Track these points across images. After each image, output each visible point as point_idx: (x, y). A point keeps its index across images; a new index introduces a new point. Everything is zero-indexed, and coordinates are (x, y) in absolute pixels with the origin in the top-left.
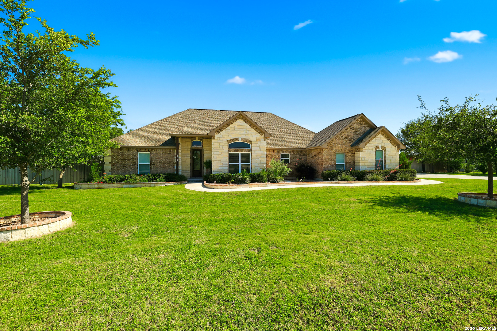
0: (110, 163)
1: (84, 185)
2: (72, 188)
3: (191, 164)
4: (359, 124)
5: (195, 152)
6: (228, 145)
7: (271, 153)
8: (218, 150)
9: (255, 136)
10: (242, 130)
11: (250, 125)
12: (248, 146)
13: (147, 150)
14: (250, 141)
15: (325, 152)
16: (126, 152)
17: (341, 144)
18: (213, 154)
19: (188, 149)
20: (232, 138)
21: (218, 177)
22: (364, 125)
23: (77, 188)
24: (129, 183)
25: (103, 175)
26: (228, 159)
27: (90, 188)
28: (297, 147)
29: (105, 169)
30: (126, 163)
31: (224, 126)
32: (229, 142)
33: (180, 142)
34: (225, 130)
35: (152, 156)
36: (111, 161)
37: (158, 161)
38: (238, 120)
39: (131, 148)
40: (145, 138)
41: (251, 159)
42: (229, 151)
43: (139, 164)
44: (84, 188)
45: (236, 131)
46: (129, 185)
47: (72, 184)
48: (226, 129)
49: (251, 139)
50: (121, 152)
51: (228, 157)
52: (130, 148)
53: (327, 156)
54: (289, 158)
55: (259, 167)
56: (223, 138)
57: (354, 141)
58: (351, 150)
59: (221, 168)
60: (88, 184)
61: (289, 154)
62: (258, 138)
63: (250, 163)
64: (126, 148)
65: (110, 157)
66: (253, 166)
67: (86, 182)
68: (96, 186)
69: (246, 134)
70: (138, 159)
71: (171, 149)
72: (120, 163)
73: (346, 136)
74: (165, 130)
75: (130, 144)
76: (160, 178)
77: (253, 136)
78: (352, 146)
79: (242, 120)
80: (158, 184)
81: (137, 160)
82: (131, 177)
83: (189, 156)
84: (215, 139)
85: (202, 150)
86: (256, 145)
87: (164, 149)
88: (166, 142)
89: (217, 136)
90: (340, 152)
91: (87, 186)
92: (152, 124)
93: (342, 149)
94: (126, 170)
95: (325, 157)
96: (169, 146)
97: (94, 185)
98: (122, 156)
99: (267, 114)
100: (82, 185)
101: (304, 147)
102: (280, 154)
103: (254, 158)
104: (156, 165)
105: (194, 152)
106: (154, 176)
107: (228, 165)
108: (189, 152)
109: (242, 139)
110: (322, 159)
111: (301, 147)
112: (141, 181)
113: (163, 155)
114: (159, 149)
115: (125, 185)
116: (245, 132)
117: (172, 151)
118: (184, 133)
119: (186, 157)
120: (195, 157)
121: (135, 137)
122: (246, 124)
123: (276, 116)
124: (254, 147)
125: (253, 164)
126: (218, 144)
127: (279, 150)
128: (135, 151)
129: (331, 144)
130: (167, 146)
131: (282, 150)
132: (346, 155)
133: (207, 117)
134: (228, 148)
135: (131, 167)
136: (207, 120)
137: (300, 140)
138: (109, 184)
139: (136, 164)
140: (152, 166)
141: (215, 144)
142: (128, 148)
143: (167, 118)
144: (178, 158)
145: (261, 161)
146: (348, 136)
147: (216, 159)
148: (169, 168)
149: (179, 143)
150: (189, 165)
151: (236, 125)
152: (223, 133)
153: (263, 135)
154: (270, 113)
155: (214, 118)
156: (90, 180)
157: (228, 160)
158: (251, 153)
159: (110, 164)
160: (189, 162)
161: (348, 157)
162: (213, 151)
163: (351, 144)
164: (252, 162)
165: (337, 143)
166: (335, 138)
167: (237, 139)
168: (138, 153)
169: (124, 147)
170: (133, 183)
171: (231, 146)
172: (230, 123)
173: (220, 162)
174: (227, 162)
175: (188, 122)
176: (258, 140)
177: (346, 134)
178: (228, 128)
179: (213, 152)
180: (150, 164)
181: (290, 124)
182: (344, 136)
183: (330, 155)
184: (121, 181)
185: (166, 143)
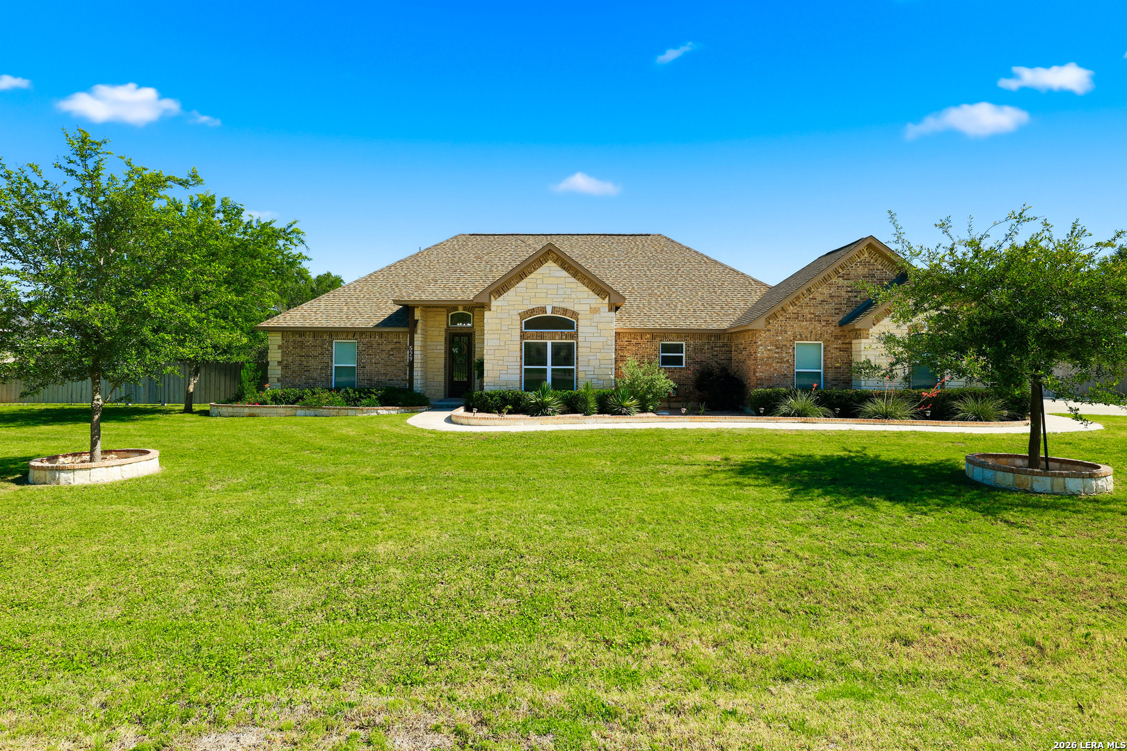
0: (279, 363)
1: (225, 409)
2: (206, 413)
3: (448, 368)
4: (865, 264)
5: (457, 339)
6: (521, 323)
7: (634, 341)
8: (498, 336)
9: (588, 301)
10: (555, 287)
11: (574, 276)
12: (568, 325)
13: (350, 337)
14: (575, 314)
15: (762, 338)
16: (309, 340)
17: (811, 320)
18: (485, 344)
19: (439, 331)
20: (531, 307)
21: (492, 399)
22: (880, 267)
23: (213, 415)
24: (308, 406)
25: (263, 389)
26: (521, 356)
27: (237, 414)
28: (703, 327)
29: (269, 376)
30: (309, 365)
31: (511, 279)
32: (522, 316)
33: (420, 318)
34: (513, 289)
35: (360, 348)
36: (280, 360)
37: (373, 361)
38: (546, 265)
39: (319, 332)
40: (348, 309)
41: (577, 357)
42: (522, 337)
43: (334, 365)
44: (225, 414)
45: (539, 291)
46: (308, 412)
47: (206, 407)
48: (518, 285)
49: (577, 308)
50: (299, 339)
51: (521, 352)
52: (317, 332)
53: (769, 350)
54: (684, 355)
55: (596, 376)
56: (508, 308)
57: (849, 311)
58: (841, 333)
59: (504, 377)
60: (233, 407)
61: (684, 343)
62: (592, 306)
63: (574, 367)
64: (310, 332)
65: (280, 351)
66: (581, 375)
67: (230, 401)
68: (247, 411)
69: (563, 296)
70: (332, 354)
71: (399, 332)
72: (297, 362)
73: (826, 297)
74: (393, 289)
75: (317, 324)
76: (370, 397)
77: (583, 301)
78: (842, 323)
79: (554, 265)
80: (362, 410)
81: (332, 357)
82: (314, 393)
83: (443, 347)
84: (490, 310)
85: (471, 333)
86: (588, 323)
87: (386, 332)
88: (390, 318)
89: (495, 303)
90: (807, 340)
91: (230, 409)
92: (370, 275)
93: (811, 332)
94: (308, 378)
95: (761, 353)
96: (394, 326)
97: (242, 409)
98: (302, 348)
99: (650, 237)
100: (223, 408)
101: (725, 325)
102: (659, 343)
103: (584, 354)
104: (368, 368)
105: (454, 338)
106: (360, 394)
107: (521, 370)
108: (443, 339)
109: (554, 308)
110: (756, 359)
111: (715, 326)
112: (330, 403)
113: (384, 347)
114: (375, 332)
115: (299, 412)
116: (561, 292)
117: (403, 338)
118: (424, 297)
119: (435, 351)
120: (455, 350)
121: (329, 308)
122: (564, 273)
123: (672, 241)
124: (585, 328)
125: (580, 369)
126: (498, 321)
127: (655, 334)
128: (326, 337)
129: (781, 318)
130: (389, 326)
131: (664, 333)
132: (824, 348)
133: (486, 257)
134: (521, 330)
135: (319, 371)
136: (484, 263)
137: (718, 308)
138: (272, 409)
139: (327, 366)
140: (361, 372)
141: (490, 321)
142: (314, 332)
143: (404, 261)
144: (413, 354)
145: (602, 362)
146: (831, 296)
147: (492, 357)
148: (395, 376)
149: (418, 320)
150: (443, 370)
151: (541, 276)
152: (510, 295)
153: (607, 298)
154: (659, 235)
155: (502, 259)
156: (239, 397)
157: (521, 359)
158: (577, 343)
159: (279, 365)
160: (443, 361)
161: (832, 354)
162: (486, 337)
163: (841, 318)
164: (579, 365)
165: (797, 317)
166: (793, 304)
167: (544, 310)
168: (334, 341)
169: (306, 330)
170: (314, 407)
171: (529, 325)
172: (526, 272)
173: (501, 363)
174: (519, 364)
175: (448, 268)
176: (595, 311)
177: (826, 291)
178: (522, 284)
179: (486, 341)
180: (356, 365)
181: (706, 263)
182: (820, 298)
183: (777, 348)
184: (294, 403)
185: (391, 321)
